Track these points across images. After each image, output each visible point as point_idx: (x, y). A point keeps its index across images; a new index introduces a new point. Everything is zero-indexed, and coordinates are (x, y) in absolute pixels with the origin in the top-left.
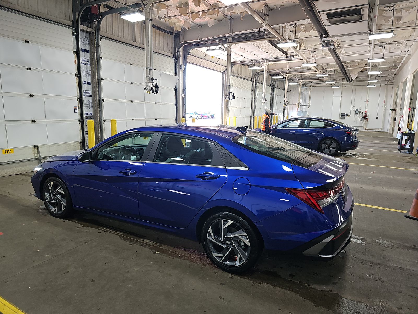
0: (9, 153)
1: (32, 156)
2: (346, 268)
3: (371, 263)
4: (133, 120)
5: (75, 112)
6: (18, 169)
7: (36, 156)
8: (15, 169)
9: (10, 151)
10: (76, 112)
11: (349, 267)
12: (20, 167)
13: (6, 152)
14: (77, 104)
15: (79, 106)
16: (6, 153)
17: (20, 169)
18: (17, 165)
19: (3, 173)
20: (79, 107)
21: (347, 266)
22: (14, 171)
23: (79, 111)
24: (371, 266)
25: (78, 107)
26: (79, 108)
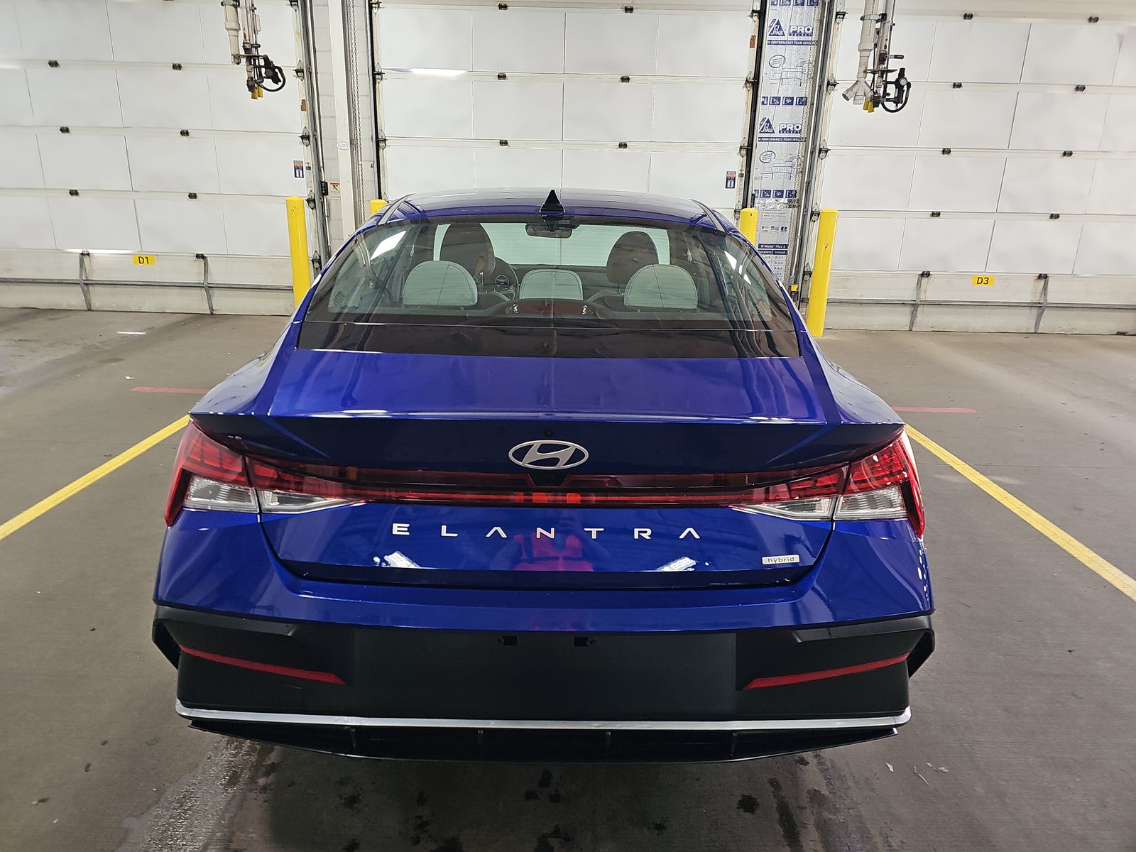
4: (936, 214)
5: (726, 187)
10: (730, 188)
14: (736, 164)
15: (741, 171)
20: (744, 172)
23: (740, 183)
25: (738, 172)
26: (742, 175)
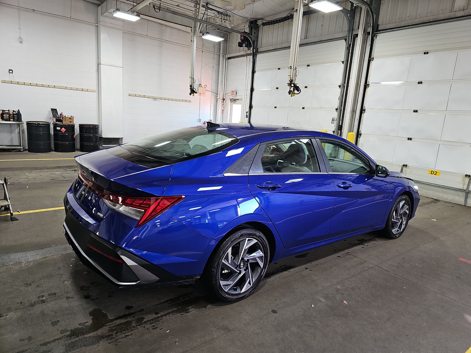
0: (435, 174)
1: (460, 186)
2: (71, 277)
3: (43, 302)
6: (439, 194)
7: (465, 187)
8: (436, 194)
9: (436, 172)
11: (68, 281)
12: (442, 193)
13: (433, 172)
16: (431, 174)
17: (441, 196)
18: (440, 189)
19: (423, 193)
21: (71, 280)
22: (434, 195)
24: (43, 296)
